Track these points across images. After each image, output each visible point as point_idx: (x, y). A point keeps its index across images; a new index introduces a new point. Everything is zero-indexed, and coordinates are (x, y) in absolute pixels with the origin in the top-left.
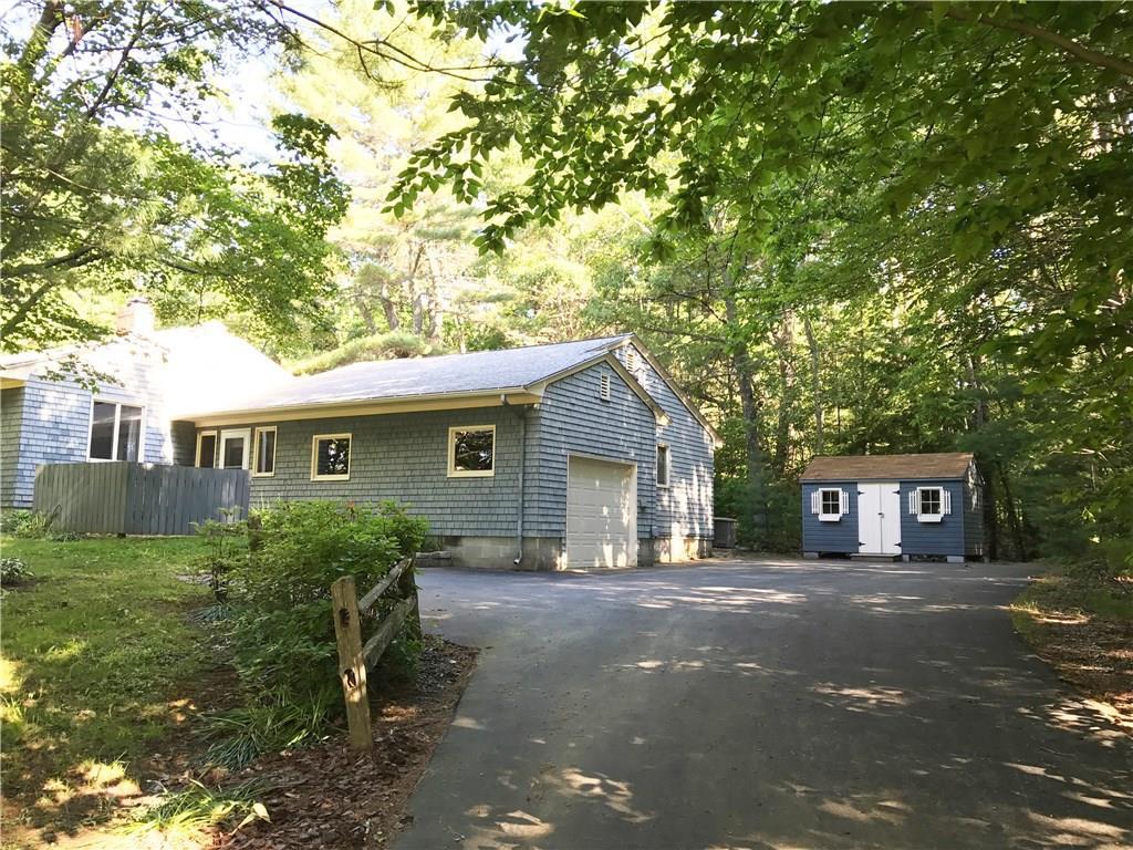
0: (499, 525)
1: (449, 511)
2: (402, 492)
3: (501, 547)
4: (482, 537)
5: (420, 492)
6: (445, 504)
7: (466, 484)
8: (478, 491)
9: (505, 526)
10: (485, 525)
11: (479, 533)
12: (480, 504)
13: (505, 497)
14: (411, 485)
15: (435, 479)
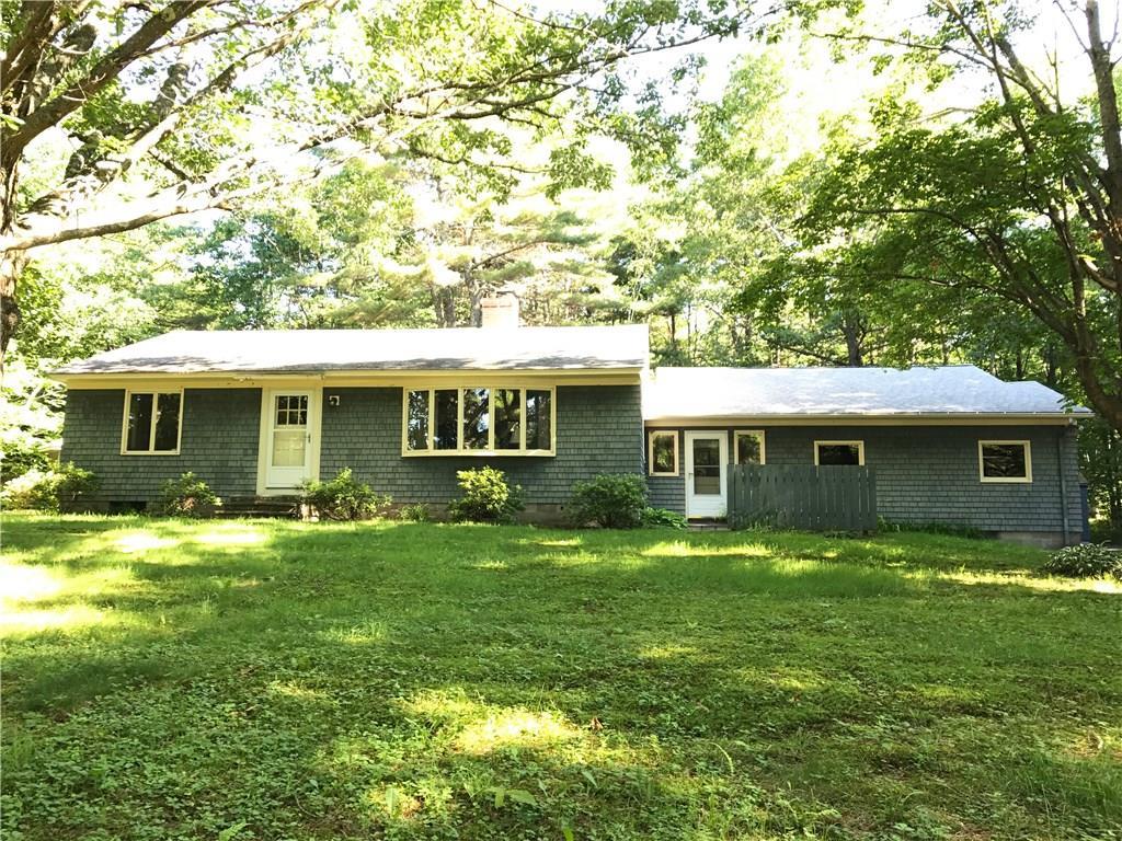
0: (1041, 522)
1: (985, 510)
2: (929, 494)
3: (1043, 540)
4: (1024, 532)
5: (950, 494)
6: (981, 505)
7: (1002, 489)
8: (1014, 494)
9: (1048, 522)
10: (1027, 522)
11: (1021, 529)
12: (1019, 505)
13: (1045, 500)
14: (939, 488)
15: (966, 483)
